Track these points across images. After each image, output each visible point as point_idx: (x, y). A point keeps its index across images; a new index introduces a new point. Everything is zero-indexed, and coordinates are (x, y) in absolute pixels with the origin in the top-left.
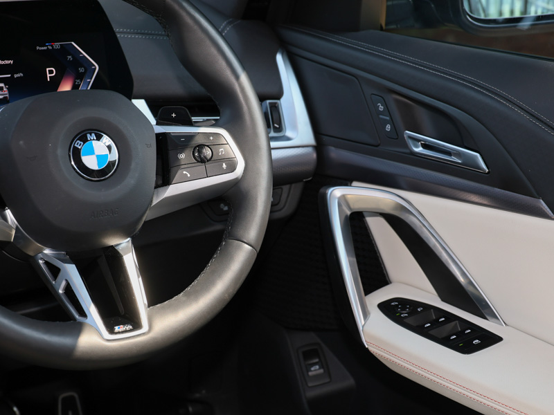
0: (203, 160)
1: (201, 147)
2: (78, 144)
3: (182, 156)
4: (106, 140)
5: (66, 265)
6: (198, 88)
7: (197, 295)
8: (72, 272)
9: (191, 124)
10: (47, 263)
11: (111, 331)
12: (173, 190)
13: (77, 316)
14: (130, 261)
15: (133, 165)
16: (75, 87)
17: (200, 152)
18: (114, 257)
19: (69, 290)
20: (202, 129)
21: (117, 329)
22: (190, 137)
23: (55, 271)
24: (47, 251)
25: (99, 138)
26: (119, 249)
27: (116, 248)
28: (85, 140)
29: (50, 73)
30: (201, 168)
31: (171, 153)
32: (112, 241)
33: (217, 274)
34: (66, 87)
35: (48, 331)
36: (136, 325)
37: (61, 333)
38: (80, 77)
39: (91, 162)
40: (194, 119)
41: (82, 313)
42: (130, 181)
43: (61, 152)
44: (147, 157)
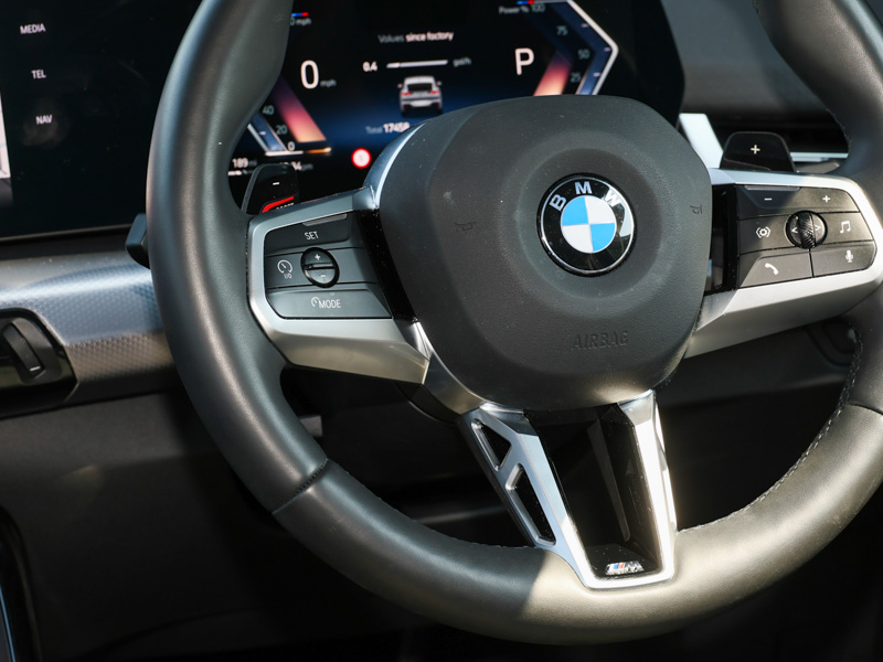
0: (806, 243)
1: (804, 215)
2: (556, 202)
3: (765, 233)
4: (614, 196)
5: (522, 435)
6: (806, 97)
7: (777, 512)
8: (531, 452)
9: (787, 167)
10: (486, 430)
11: (600, 571)
12: (743, 300)
13: (536, 537)
14: (649, 436)
15: (662, 248)
16: (570, 88)
17: (801, 226)
18: (617, 426)
19: (524, 485)
20: (809, 180)
21: (612, 568)
22: (783, 195)
23: (501, 447)
24: (489, 407)
25: (599, 192)
26: (629, 411)
27: (623, 409)
28: (570, 194)
29: (523, 58)
30: (802, 257)
31: (743, 226)
32: (614, 395)
33: (821, 473)
34: (552, 88)
35: (476, 563)
36: (651, 563)
37: (503, 568)
38: (581, 67)
39: (580, 238)
40: (796, 156)
41: (548, 534)
42: (654, 278)
43: (522, 215)
44: (692, 230)
